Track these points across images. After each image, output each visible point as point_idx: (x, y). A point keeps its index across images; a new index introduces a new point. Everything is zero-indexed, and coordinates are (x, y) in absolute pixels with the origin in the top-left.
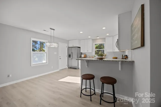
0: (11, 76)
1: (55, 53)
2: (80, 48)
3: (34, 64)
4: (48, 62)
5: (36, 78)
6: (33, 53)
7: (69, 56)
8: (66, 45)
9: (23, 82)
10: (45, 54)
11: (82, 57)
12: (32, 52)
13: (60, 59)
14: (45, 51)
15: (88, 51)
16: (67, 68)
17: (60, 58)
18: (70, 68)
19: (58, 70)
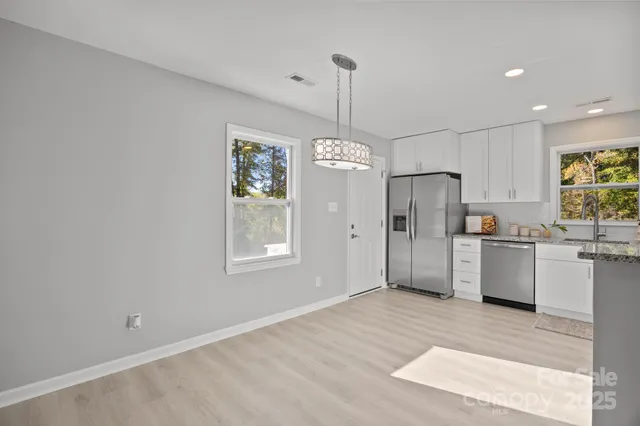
0: (138, 322)
1: (333, 207)
2: (457, 176)
3: (238, 264)
4: (299, 255)
5: (247, 337)
6: (237, 205)
7: (398, 223)
8: (381, 163)
9: (190, 355)
10: (288, 211)
11: (469, 229)
12: (232, 199)
13: (353, 236)
14: (288, 198)
15: (512, 193)
16: (384, 285)
17: (353, 232)
18: (401, 288)
19: (345, 298)
